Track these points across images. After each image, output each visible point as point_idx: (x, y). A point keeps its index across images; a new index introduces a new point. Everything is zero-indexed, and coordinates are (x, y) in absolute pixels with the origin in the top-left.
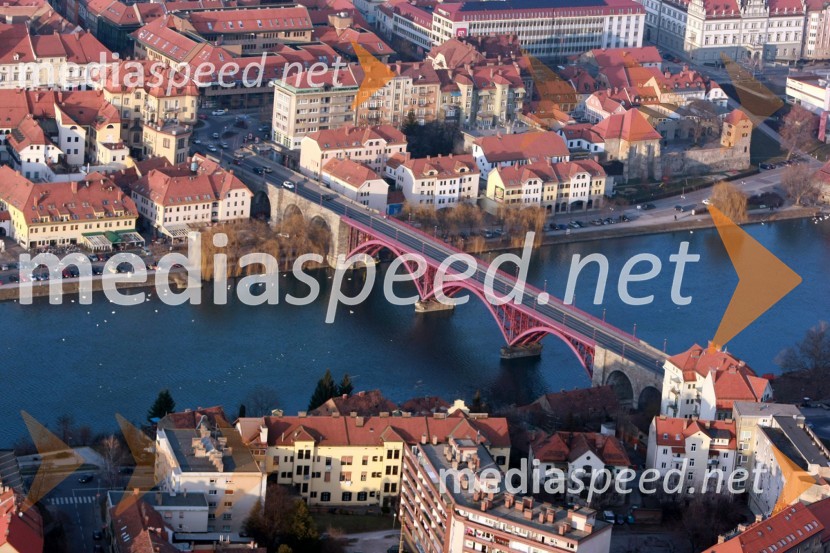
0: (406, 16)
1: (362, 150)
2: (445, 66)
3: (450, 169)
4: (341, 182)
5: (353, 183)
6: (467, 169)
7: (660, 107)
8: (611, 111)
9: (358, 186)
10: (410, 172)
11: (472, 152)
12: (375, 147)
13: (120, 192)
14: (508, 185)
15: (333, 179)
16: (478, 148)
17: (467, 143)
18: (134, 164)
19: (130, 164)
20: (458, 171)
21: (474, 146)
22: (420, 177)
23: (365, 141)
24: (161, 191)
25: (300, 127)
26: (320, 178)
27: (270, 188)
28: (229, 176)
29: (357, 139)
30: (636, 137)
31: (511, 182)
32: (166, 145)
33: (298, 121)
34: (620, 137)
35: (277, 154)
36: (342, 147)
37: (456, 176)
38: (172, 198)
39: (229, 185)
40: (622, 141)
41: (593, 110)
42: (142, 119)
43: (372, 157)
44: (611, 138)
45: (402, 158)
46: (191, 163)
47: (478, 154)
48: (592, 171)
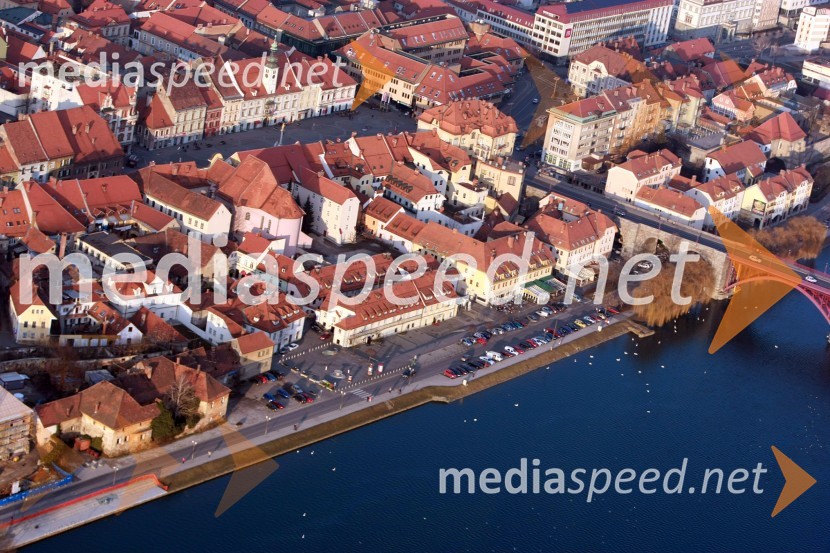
1: (658, 175)
2: (604, 73)
3: (729, 189)
4: (666, 210)
5: (683, 213)
6: (739, 187)
7: (765, 101)
8: (745, 109)
9: (690, 215)
10: (707, 195)
11: (704, 164)
12: (666, 172)
13: (541, 243)
14: (769, 200)
15: (654, 206)
16: (714, 161)
17: (695, 155)
18: (497, 204)
19: (491, 204)
20: (733, 190)
21: (708, 160)
22: (715, 200)
23: (660, 167)
24: (561, 236)
25: (580, 151)
26: (634, 204)
27: (624, 222)
28: (599, 216)
29: (654, 166)
30: (794, 138)
31: (769, 196)
32: (511, 182)
33: (579, 147)
34: (780, 137)
35: (560, 177)
36: (648, 175)
37: (734, 195)
38: (574, 243)
39: (604, 224)
40: (781, 141)
41: (722, 107)
42: (474, 156)
43: (662, 181)
44: (775, 139)
45: (685, 180)
46: (556, 203)
47: (713, 166)
48: (806, 178)
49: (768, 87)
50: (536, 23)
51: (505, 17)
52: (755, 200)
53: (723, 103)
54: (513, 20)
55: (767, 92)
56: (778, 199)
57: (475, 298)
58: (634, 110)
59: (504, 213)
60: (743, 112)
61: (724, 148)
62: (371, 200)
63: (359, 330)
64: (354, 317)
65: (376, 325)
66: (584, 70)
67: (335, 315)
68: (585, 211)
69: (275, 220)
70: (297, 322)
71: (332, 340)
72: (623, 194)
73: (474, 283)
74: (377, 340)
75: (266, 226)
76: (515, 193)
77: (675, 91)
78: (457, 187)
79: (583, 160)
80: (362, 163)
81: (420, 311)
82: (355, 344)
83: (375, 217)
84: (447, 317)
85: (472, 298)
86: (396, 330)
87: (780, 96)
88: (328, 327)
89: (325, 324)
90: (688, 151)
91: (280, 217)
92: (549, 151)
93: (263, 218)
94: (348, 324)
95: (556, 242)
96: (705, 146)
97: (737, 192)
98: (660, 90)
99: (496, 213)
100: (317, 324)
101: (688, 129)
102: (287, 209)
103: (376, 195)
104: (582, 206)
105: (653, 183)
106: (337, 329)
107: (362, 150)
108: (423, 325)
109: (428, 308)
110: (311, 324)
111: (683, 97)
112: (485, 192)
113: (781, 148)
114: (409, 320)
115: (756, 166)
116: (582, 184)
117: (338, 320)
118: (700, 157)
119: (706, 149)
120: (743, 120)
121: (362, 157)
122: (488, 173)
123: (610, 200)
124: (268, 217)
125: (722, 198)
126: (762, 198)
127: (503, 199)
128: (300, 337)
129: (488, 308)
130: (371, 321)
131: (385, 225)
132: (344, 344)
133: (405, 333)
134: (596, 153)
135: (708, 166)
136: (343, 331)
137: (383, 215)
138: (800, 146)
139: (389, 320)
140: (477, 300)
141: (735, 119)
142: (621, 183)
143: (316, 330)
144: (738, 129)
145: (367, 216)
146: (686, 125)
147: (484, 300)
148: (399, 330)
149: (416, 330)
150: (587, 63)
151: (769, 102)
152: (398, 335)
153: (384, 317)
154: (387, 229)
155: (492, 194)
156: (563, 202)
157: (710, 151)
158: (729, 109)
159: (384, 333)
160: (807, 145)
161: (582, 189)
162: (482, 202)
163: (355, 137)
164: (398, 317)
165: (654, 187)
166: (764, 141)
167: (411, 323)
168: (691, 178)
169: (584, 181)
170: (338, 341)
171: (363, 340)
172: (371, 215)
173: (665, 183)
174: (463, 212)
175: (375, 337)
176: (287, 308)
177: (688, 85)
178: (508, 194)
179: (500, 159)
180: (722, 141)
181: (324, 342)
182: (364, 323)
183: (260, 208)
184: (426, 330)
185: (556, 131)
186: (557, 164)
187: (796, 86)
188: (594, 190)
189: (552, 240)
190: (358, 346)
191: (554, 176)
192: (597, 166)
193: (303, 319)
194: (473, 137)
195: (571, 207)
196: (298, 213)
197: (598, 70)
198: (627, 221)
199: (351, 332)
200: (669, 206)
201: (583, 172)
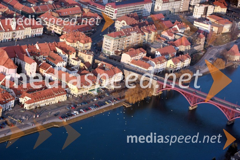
0: (93, 6)
1: (138, 56)
2: (126, 24)
3: (161, 61)
4: (140, 67)
5: (145, 68)
6: (165, 60)
7: (179, 33)
8: (172, 36)
9: (147, 69)
10: (154, 63)
11: (155, 53)
12: (141, 55)
14: (175, 64)
15: (136, 66)
16: (158, 52)
17: (153, 50)
18: (84, 65)
19: (82, 65)
20: (163, 61)
21: (157, 51)
22: (156, 64)
23: (139, 54)
25: (114, 48)
26: (130, 65)
27: (125, 71)
28: (116, 69)
29: (137, 53)
30: (186, 45)
31: (175, 63)
32: (89, 58)
33: (113, 47)
35: (107, 57)
36: (134, 56)
37: (163, 62)
39: (118, 71)
40: (182, 46)
41: (165, 35)
42: (78, 50)
43: (140, 58)
44: (180, 45)
45: (147, 58)
46: (103, 64)
47: (158, 53)
48: (188, 57)
49: (180, 29)
50: (106, 8)
51: (96, 7)
52: (171, 64)
53: (165, 34)
54: (99, 8)
55: (180, 31)
56: (178, 64)
57: (73, 95)
58: (132, 35)
59: (86, 68)
60: (171, 37)
61: (162, 48)
62: (42, 63)
63: (32, 104)
64: (31, 100)
65: (38, 102)
66: (120, 23)
67: (25, 99)
68: (112, 67)
69: (7, 69)
70: (12, 101)
71: (23, 108)
72: (126, 62)
73: (73, 90)
74: (39, 108)
75: (5, 71)
76: (90, 61)
77: (147, 30)
78: (71, 60)
79: (115, 51)
80: (40, 52)
81: (54, 98)
82: (31, 108)
83: (43, 69)
84: (63, 100)
85: (72, 94)
86: (45, 104)
87: (184, 32)
88: (23, 103)
89: (22, 102)
90: (150, 49)
91: (9, 68)
92: (104, 49)
93: (4, 69)
94: (29, 102)
96: (156, 47)
97: (164, 61)
98: (142, 29)
99: (83, 68)
100: (20, 102)
101: (151, 42)
102: (11, 65)
103: (43, 62)
104: (111, 66)
105: (136, 59)
106: (25, 104)
107: (40, 48)
108: (55, 103)
109: (56, 97)
110: (17, 102)
111: (149, 32)
112: (80, 61)
113: (182, 48)
114: (50, 101)
115: (173, 54)
116: (114, 59)
117: (26, 101)
118: (154, 51)
119: (156, 48)
120: (171, 39)
121: (40, 50)
122: (82, 55)
123: (122, 64)
124: (5, 68)
125: (159, 63)
126: (173, 64)
127: (86, 63)
128: (13, 106)
129: (77, 98)
130: (37, 101)
131: (46, 71)
132: (27, 108)
133: (49, 105)
134: (119, 49)
135: (156, 54)
136: (27, 104)
137: (45, 68)
138: (189, 47)
139: (43, 101)
140: (74, 95)
141: (168, 39)
142: (126, 58)
143: (19, 104)
144: (168, 42)
145: (40, 68)
146: (150, 41)
147: (76, 95)
148: (47, 104)
149: (52, 105)
150: (120, 21)
151: (180, 34)
152: (46, 106)
153: (41, 100)
154: (46, 72)
155: (83, 62)
156: (105, 64)
157: (157, 49)
158: (166, 36)
159: (41, 105)
160: (191, 47)
161: (114, 60)
162: (79, 64)
163: (38, 43)
164: (46, 100)
165: (137, 60)
166: (177, 46)
167: (51, 102)
168: (149, 57)
170: (25, 108)
171: (33, 107)
172: (42, 68)
173: (141, 59)
174: (72, 67)
175: (38, 106)
176: (8, 97)
177: (152, 28)
178: (88, 62)
179: (86, 51)
180: (162, 46)
181: (21, 108)
182: (34, 102)
183: (3, 65)
184: (56, 104)
185: (106, 42)
186: (107, 53)
187: (190, 29)
188: (118, 61)
190: (32, 109)
191: (105, 56)
192: (119, 54)
193: (14, 101)
194: (77, 44)
195: (108, 66)
196: (15, 67)
197: (124, 23)
198: (126, 70)
199: (30, 105)
200: (141, 66)
201: (115, 55)
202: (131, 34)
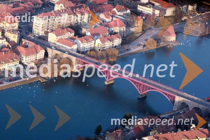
1: (65, 36)
2: (63, 8)
3: (88, 40)
4: (64, 46)
5: (69, 46)
7: (118, 16)
8: (108, 18)
9: (71, 47)
10: (80, 41)
12: (68, 35)
13: (15, 54)
14: (102, 43)
15: (61, 45)
16: (89, 32)
18: (8, 44)
19: (7, 43)
20: (90, 40)
21: (87, 32)
22: (82, 43)
23: (66, 33)
24: (24, 52)
25: (43, 29)
26: (56, 44)
27: (49, 49)
28: (39, 47)
29: (64, 33)
30: (121, 26)
31: (103, 42)
32: (14, 37)
33: (42, 28)
34: (116, 26)
36: (60, 35)
37: (89, 42)
38: (27, 55)
39: (40, 49)
40: (117, 27)
41: (102, 18)
42: (4, 30)
44: (114, 26)
45: (75, 37)
46: (26, 43)
48: (119, 37)
53: (102, 16)
55: (118, 13)
56: (106, 43)
58: (63, 17)
59: (10, 46)
60: (108, 19)
66: (58, 7)
68: (35, 45)
72: (53, 41)
76: (16, 40)
77: (80, 12)
79: (45, 32)
87: (124, 15)
92: (34, 29)
95: (22, 55)
98: (74, 11)
99: (7, 46)
101: (84, 24)
111: (82, 14)
112: (5, 40)
113: (117, 29)
115: (104, 34)
118: (85, 31)
120: (108, 21)
122: (8, 35)
125: (85, 42)
126: (100, 43)
127: (11, 42)
134: (49, 30)
135: (87, 34)
138: (124, 29)
141: (106, 21)
142: (52, 38)
146: (84, 22)
150: (59, 5)
151: (119, 16)
155: (8, 41)
156: (28, 43)
157: (88, 29)
158: (104, 18)
160: (126, 29)
162: (3, 43)
165: (63, 39)
166: (111, 27)
168: (76, 36)
169: (43, 38)
173: (68, 38)
177: (85, 10)
178: (14, 41)
179: (11, 30)
185: (36, 23)
186: (36, 33)
187: (130, 12)
189: (21, 54)
191: (34, 36)
194: (4, 24)
195: (31, 44)
197: (61, 7)
200: (65, 45)
201: (44, 35)
202: (62, 15)
